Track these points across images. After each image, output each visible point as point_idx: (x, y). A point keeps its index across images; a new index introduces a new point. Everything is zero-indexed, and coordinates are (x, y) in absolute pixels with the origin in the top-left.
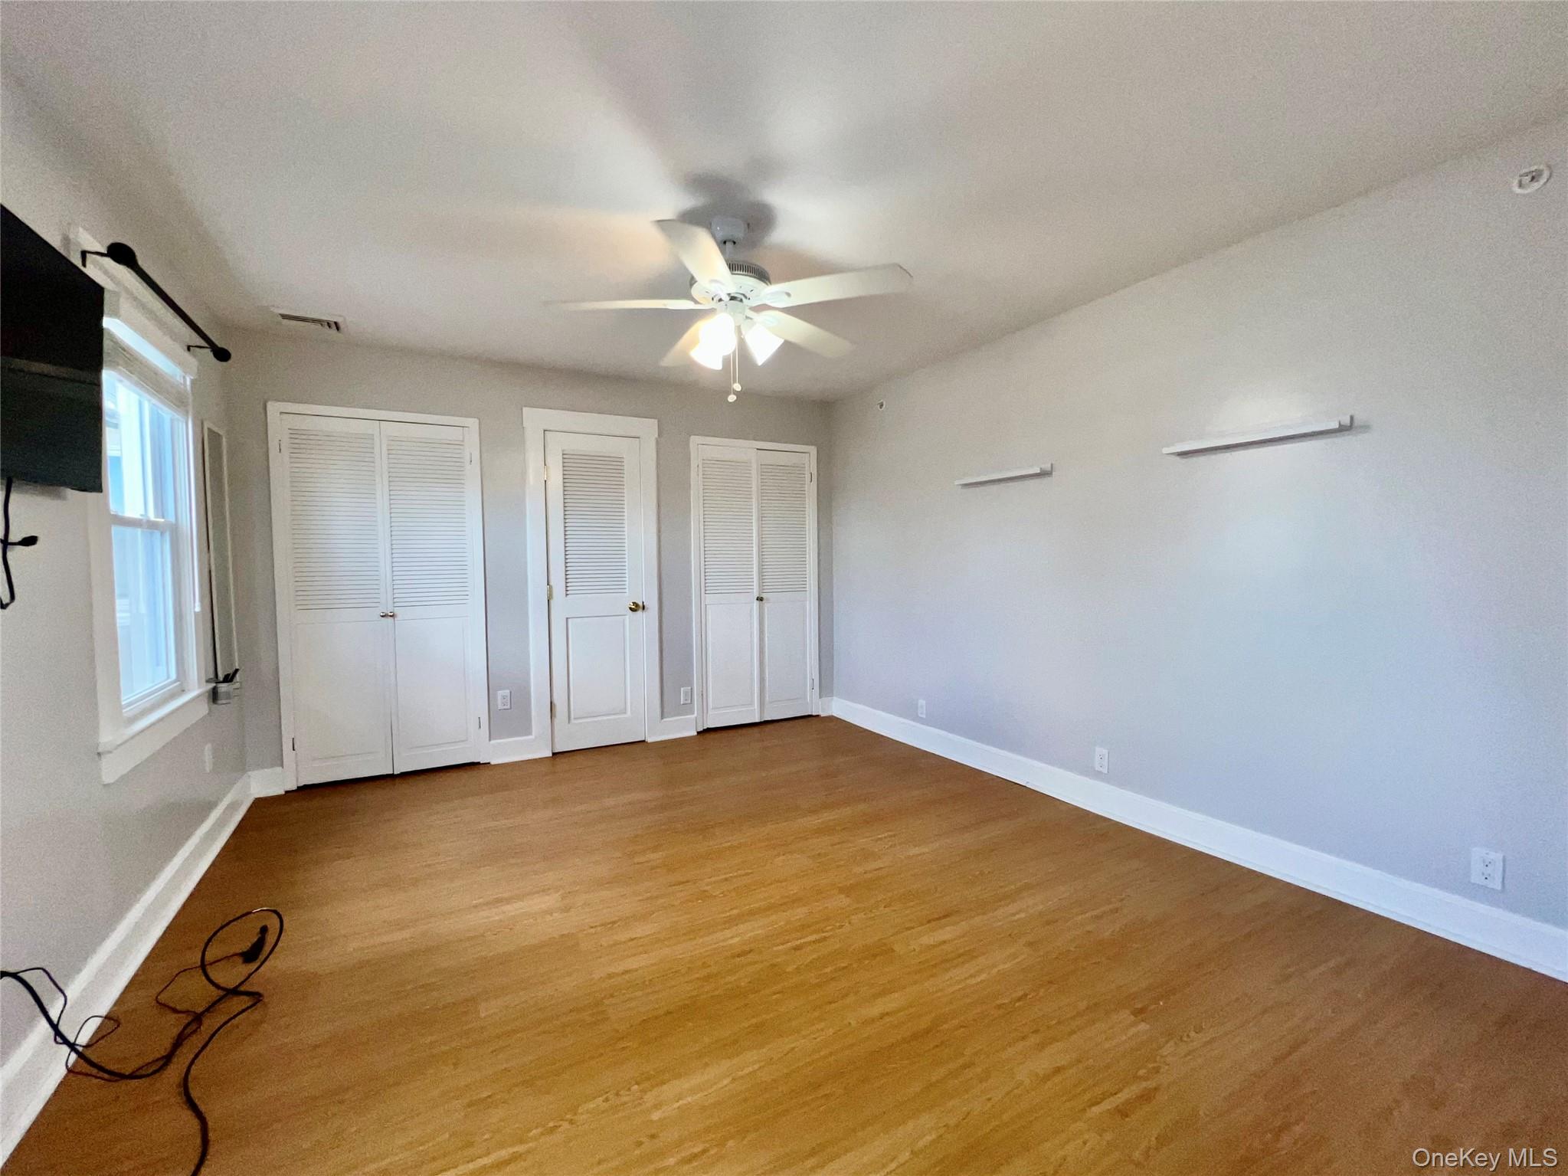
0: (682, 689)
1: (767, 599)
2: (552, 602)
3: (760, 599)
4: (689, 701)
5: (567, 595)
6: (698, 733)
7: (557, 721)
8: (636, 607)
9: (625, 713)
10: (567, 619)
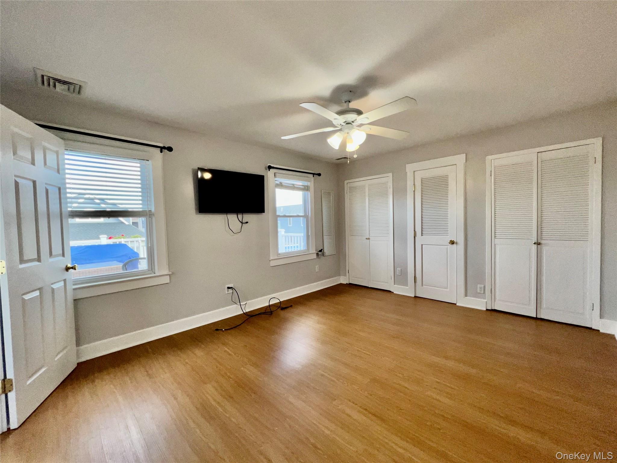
0: (478, 285)
1: (545, 244)
2: (416, 238)
3: (538, 244)
4: (483, 292)
5: (422, 235)
6: (487, 310)
7: (417, 284)
8: (452, 243)
9: (447, 289)
10: (422, 245)
